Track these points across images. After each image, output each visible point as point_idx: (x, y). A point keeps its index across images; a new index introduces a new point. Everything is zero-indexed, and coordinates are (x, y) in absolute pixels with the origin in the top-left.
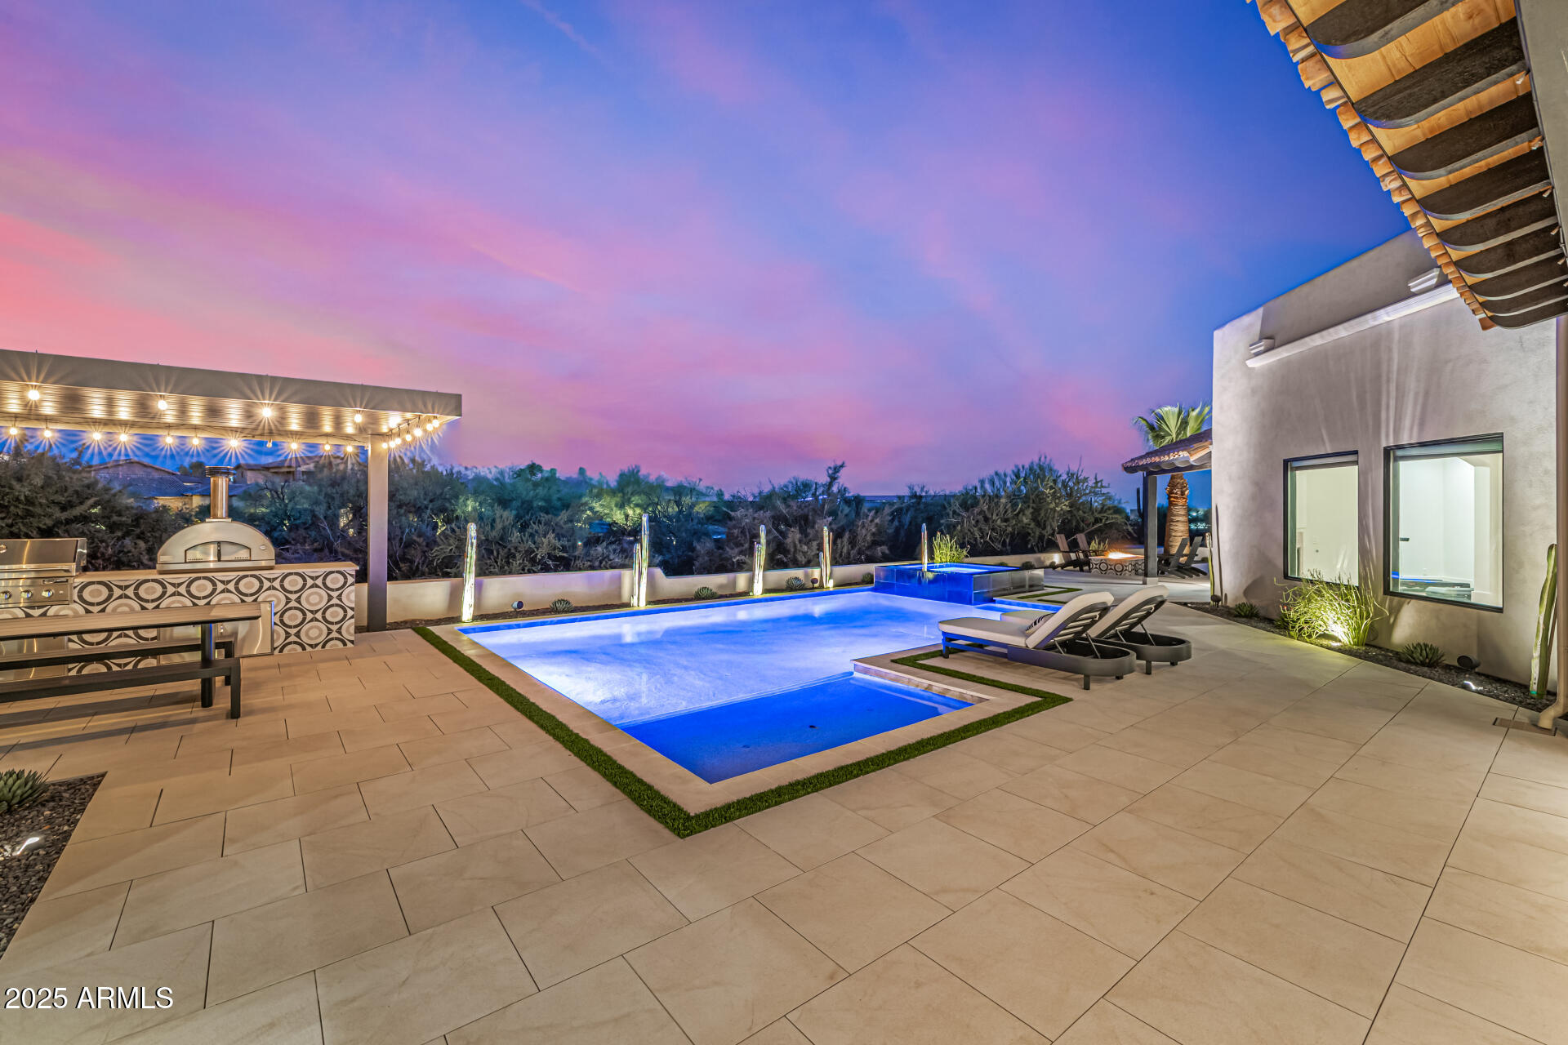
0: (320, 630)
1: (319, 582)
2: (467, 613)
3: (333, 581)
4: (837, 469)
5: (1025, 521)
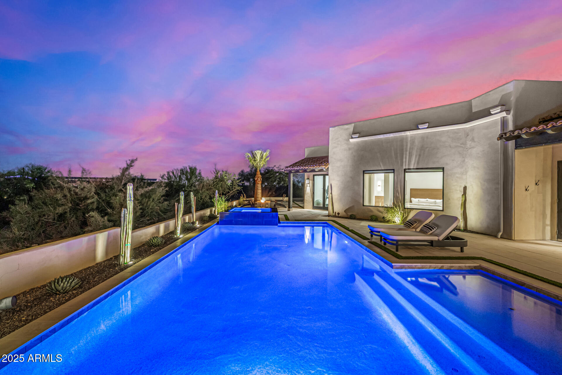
4: (133, 161)
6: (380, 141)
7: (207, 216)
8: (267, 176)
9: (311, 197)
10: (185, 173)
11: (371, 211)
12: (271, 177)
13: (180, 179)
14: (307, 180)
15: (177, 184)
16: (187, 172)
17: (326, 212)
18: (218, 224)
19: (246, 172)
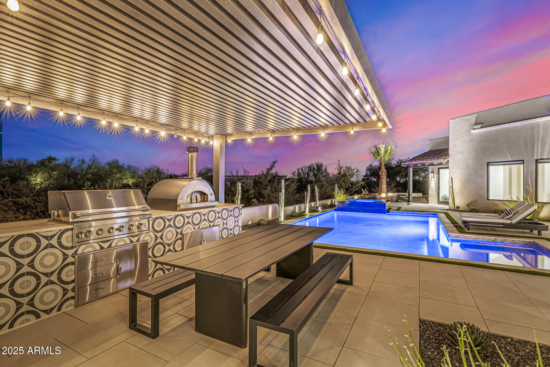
1: (232, 213)
3: (236, 212)
4: (274, 163)
6: (508, 130)
7: (328, 204)
8: (398, 169)
9: (435, 191)
10: (312, 169)
11: (497, 205)
12: (402, 171)
13: (308, 175)
14: (431, 174)
15: (306, 180)
16: (314, 168)
17: (447, 207)
18: (335, 210)
19: (375, 167)
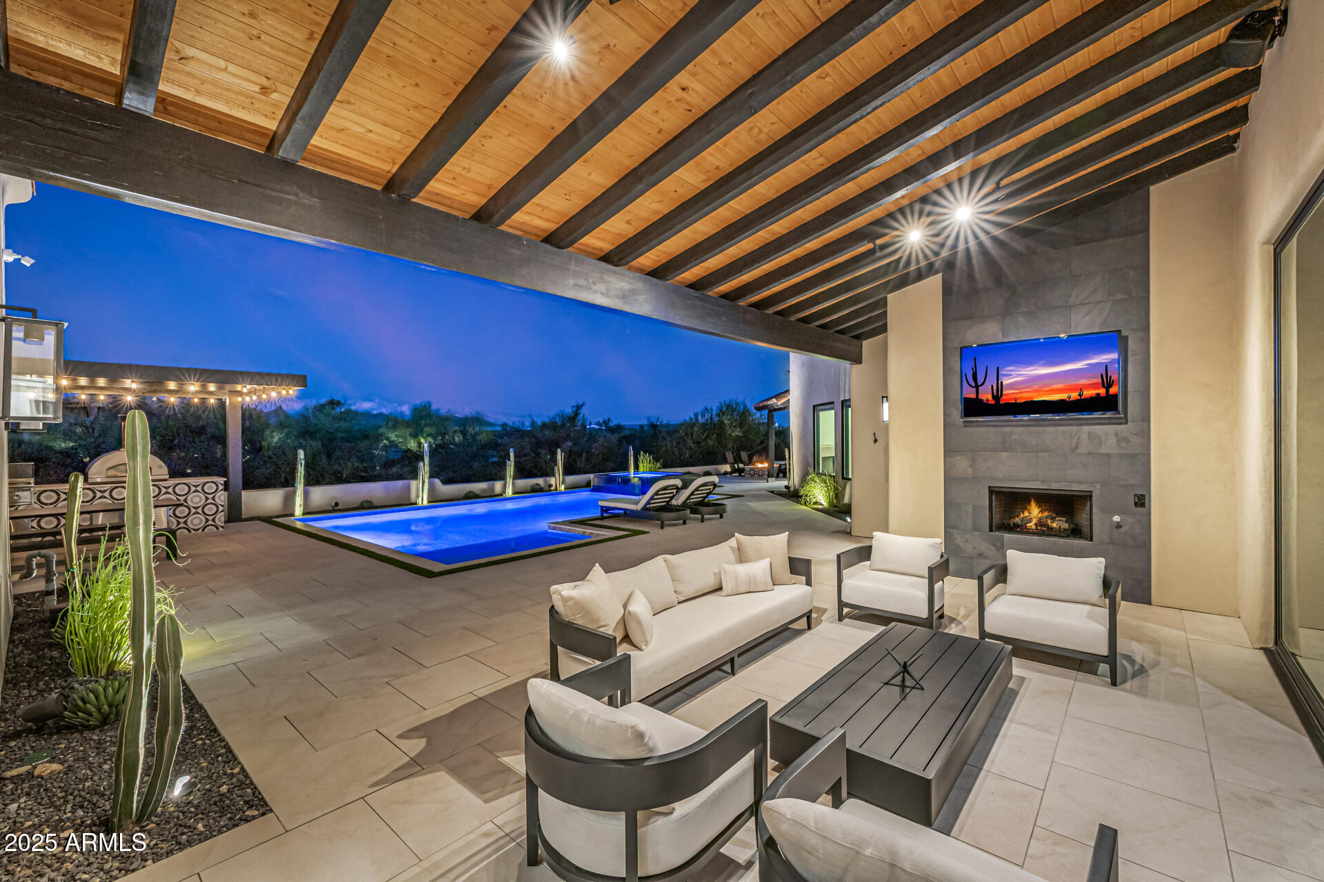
0: (201, 520)
1: (199, 489)
2: (298, 511)
3: (209, 488)
5: (711, 443)
